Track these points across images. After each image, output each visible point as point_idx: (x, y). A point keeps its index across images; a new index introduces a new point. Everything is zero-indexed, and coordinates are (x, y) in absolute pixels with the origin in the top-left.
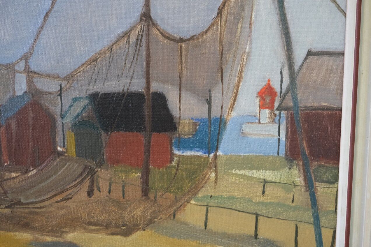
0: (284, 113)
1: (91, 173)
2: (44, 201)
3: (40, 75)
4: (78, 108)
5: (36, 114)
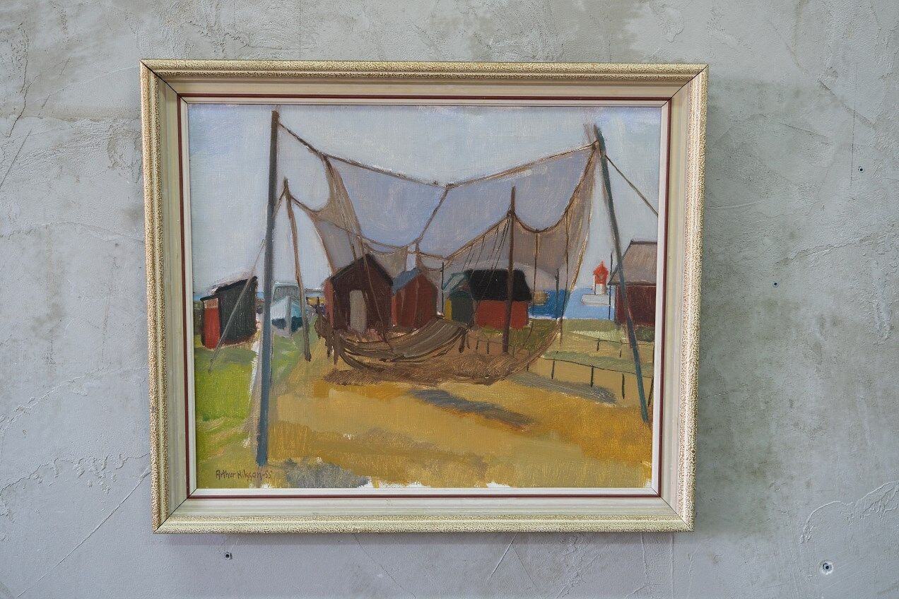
0: (613, 287)
1: (464, 332)
2: (423, 356)
3: (427, 255)
4: (455, 282)
5: (422, 285)
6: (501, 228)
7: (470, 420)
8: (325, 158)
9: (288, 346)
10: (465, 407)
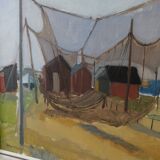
1: (105, 98)
2: (85, 107)
5: (84, 71)
6: (125, 43)
7: (107, 143)
8: (41, 6)
9: (30, 95)
10: (105, 136)
